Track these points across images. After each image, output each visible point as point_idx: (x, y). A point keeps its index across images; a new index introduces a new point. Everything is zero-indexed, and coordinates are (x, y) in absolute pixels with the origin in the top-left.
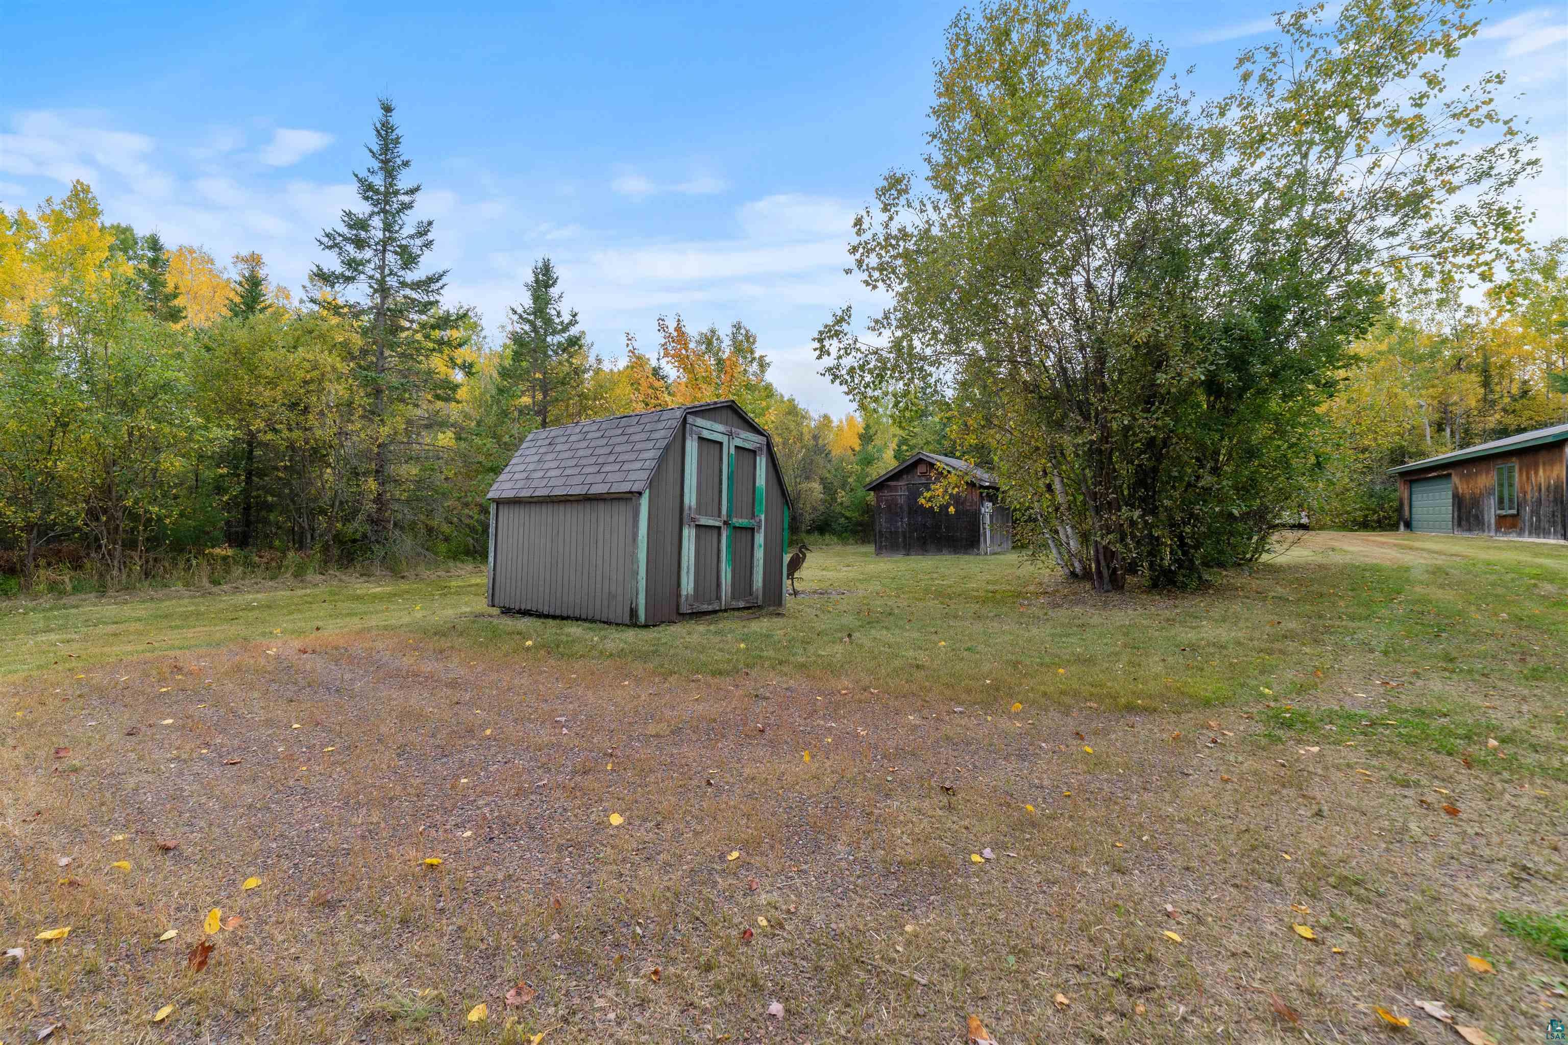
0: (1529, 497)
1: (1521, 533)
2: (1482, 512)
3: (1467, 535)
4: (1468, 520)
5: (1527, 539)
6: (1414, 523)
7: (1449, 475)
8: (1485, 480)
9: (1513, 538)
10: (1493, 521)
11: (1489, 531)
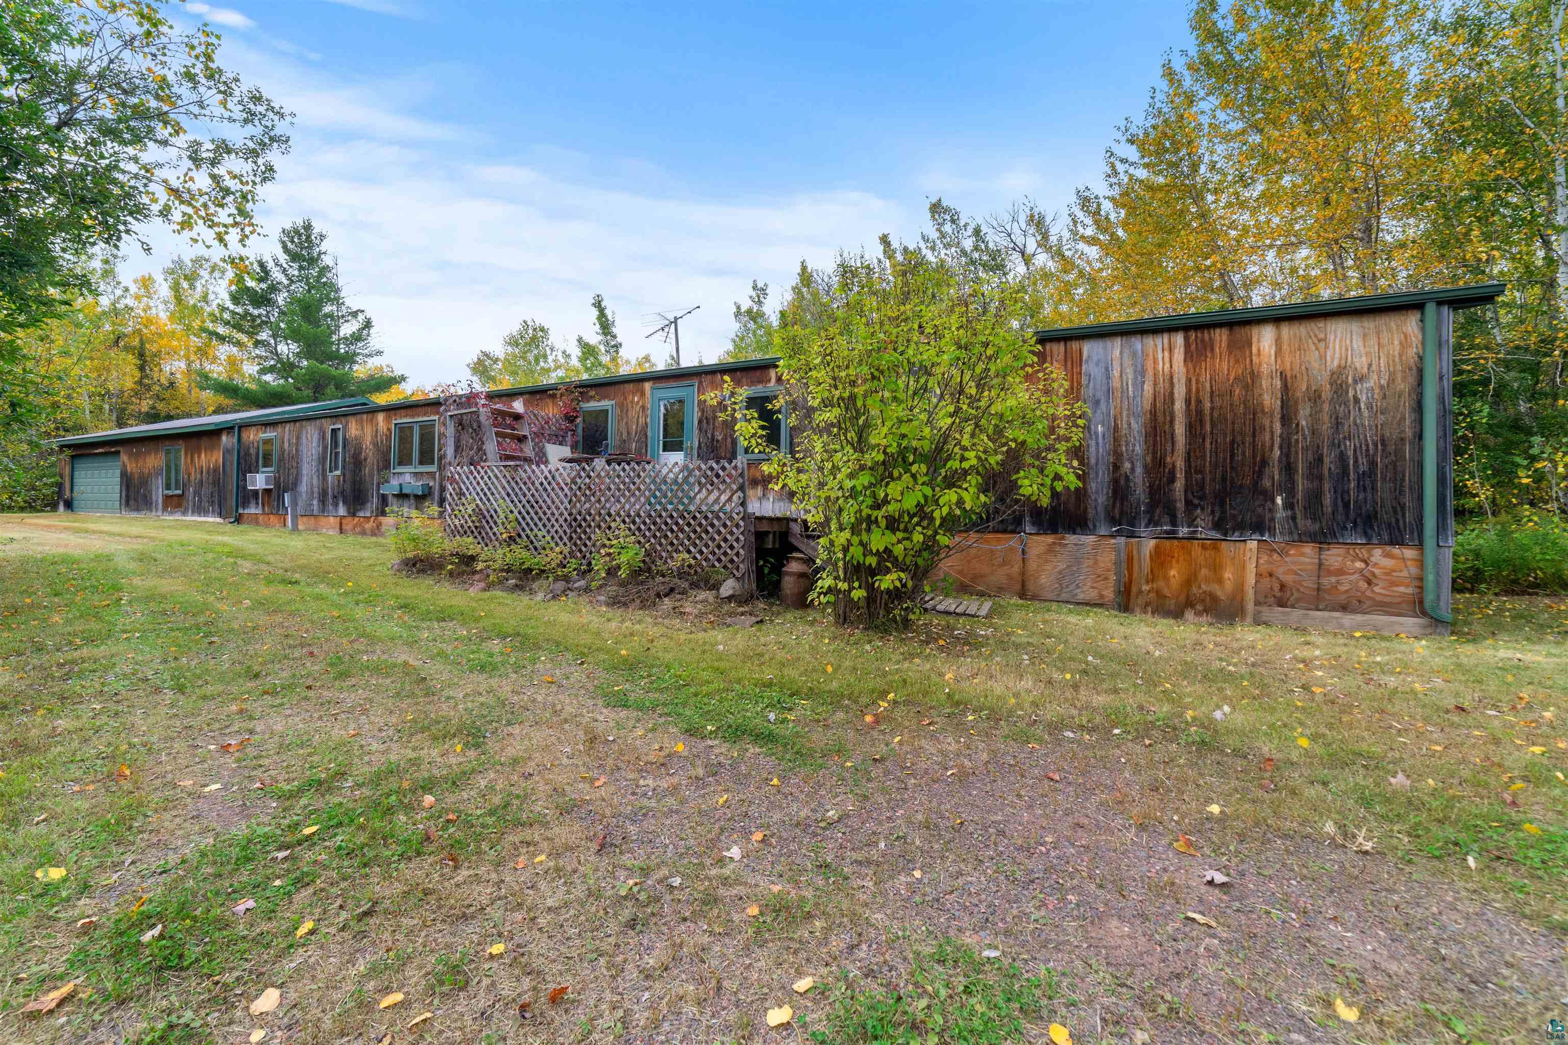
0: (192, 478)
1: (184, 513)
2: (150, 492)
3: (134, 515)
4: (136, 500)
5: (189, 518)
6: (75, 503)
7: (118, 453)
8: (154, 461)
9: (178, 517)
10: (160, 501)
11: (157, 510)
